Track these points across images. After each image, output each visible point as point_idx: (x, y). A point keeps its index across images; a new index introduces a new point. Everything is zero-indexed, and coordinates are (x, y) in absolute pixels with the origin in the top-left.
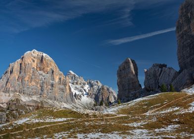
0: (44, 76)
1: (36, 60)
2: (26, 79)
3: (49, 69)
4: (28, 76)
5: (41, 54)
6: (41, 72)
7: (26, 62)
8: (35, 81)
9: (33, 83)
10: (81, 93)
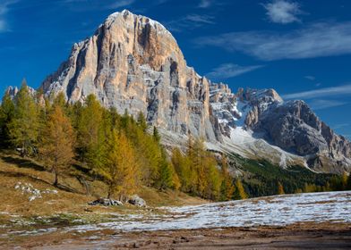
0: (154, 77)
1: (131, 37)
2: (116, 81)
3: (164, 58)
4: (119, 75)
5: (142, 20)
6: (146, 67)
7: (114, 41)
8: (135, 87)
9: (132, 92)
10: (226, 121)
